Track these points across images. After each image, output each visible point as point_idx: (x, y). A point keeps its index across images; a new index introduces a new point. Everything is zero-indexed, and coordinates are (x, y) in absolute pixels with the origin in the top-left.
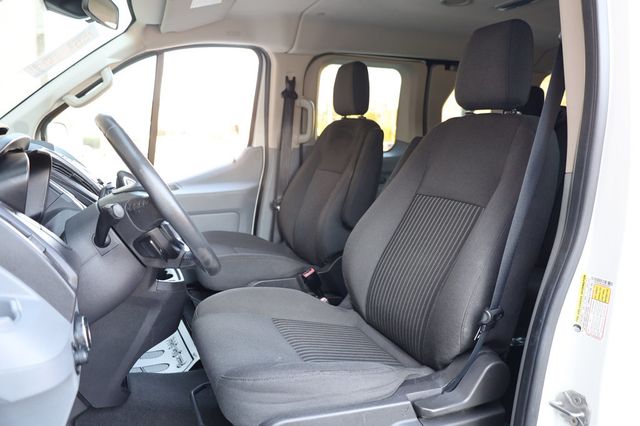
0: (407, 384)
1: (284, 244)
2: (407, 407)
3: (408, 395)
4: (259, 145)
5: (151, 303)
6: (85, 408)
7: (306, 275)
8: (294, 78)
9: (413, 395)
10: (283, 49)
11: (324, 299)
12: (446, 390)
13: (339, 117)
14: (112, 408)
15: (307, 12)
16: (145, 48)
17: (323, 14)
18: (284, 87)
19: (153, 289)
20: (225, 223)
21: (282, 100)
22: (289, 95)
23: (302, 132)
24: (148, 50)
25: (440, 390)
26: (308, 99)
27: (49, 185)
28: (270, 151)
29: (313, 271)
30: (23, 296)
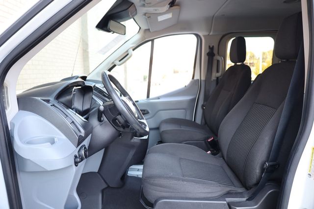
0: (229, 194)
1: (206, 125)
2: (224, 204)
3: (227, 199)
4: (197, 78)
5: (132, 146)
6: (106, 186)
7: (209, 140)
8: (213, 46)
9: (229, 200)
10: (206, 33)
11: (209, 152)
12: (247, 200)
13: (233, 64)
14: (117, 188)
15: (216, 14)
16: (146, 39)
17: (224, 15)
18: (208, 51)
19: (132, 141)
20: (179, 114)
21: (207, 57)
22: (211, 55)
23: (218, 71)
24: (146, 40)
25: (245, 199)
26: (220, 56)
27: (92, 98)
28: (202, 81)
29: (212, 138)
30: (60, 136)
